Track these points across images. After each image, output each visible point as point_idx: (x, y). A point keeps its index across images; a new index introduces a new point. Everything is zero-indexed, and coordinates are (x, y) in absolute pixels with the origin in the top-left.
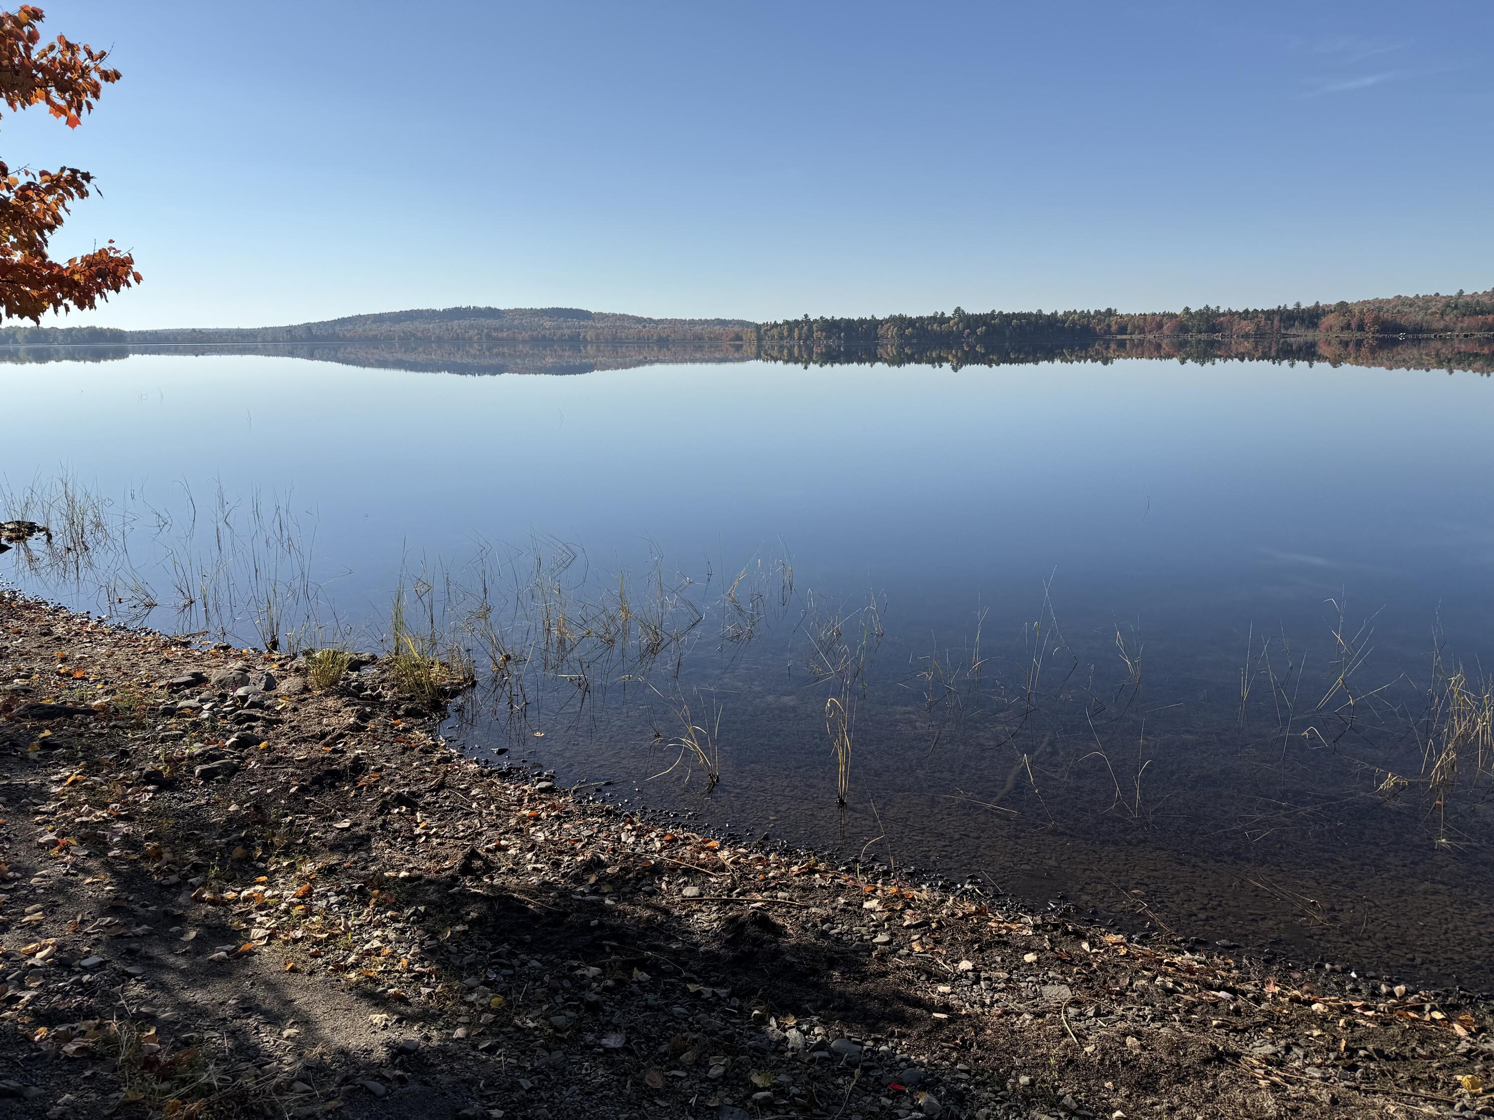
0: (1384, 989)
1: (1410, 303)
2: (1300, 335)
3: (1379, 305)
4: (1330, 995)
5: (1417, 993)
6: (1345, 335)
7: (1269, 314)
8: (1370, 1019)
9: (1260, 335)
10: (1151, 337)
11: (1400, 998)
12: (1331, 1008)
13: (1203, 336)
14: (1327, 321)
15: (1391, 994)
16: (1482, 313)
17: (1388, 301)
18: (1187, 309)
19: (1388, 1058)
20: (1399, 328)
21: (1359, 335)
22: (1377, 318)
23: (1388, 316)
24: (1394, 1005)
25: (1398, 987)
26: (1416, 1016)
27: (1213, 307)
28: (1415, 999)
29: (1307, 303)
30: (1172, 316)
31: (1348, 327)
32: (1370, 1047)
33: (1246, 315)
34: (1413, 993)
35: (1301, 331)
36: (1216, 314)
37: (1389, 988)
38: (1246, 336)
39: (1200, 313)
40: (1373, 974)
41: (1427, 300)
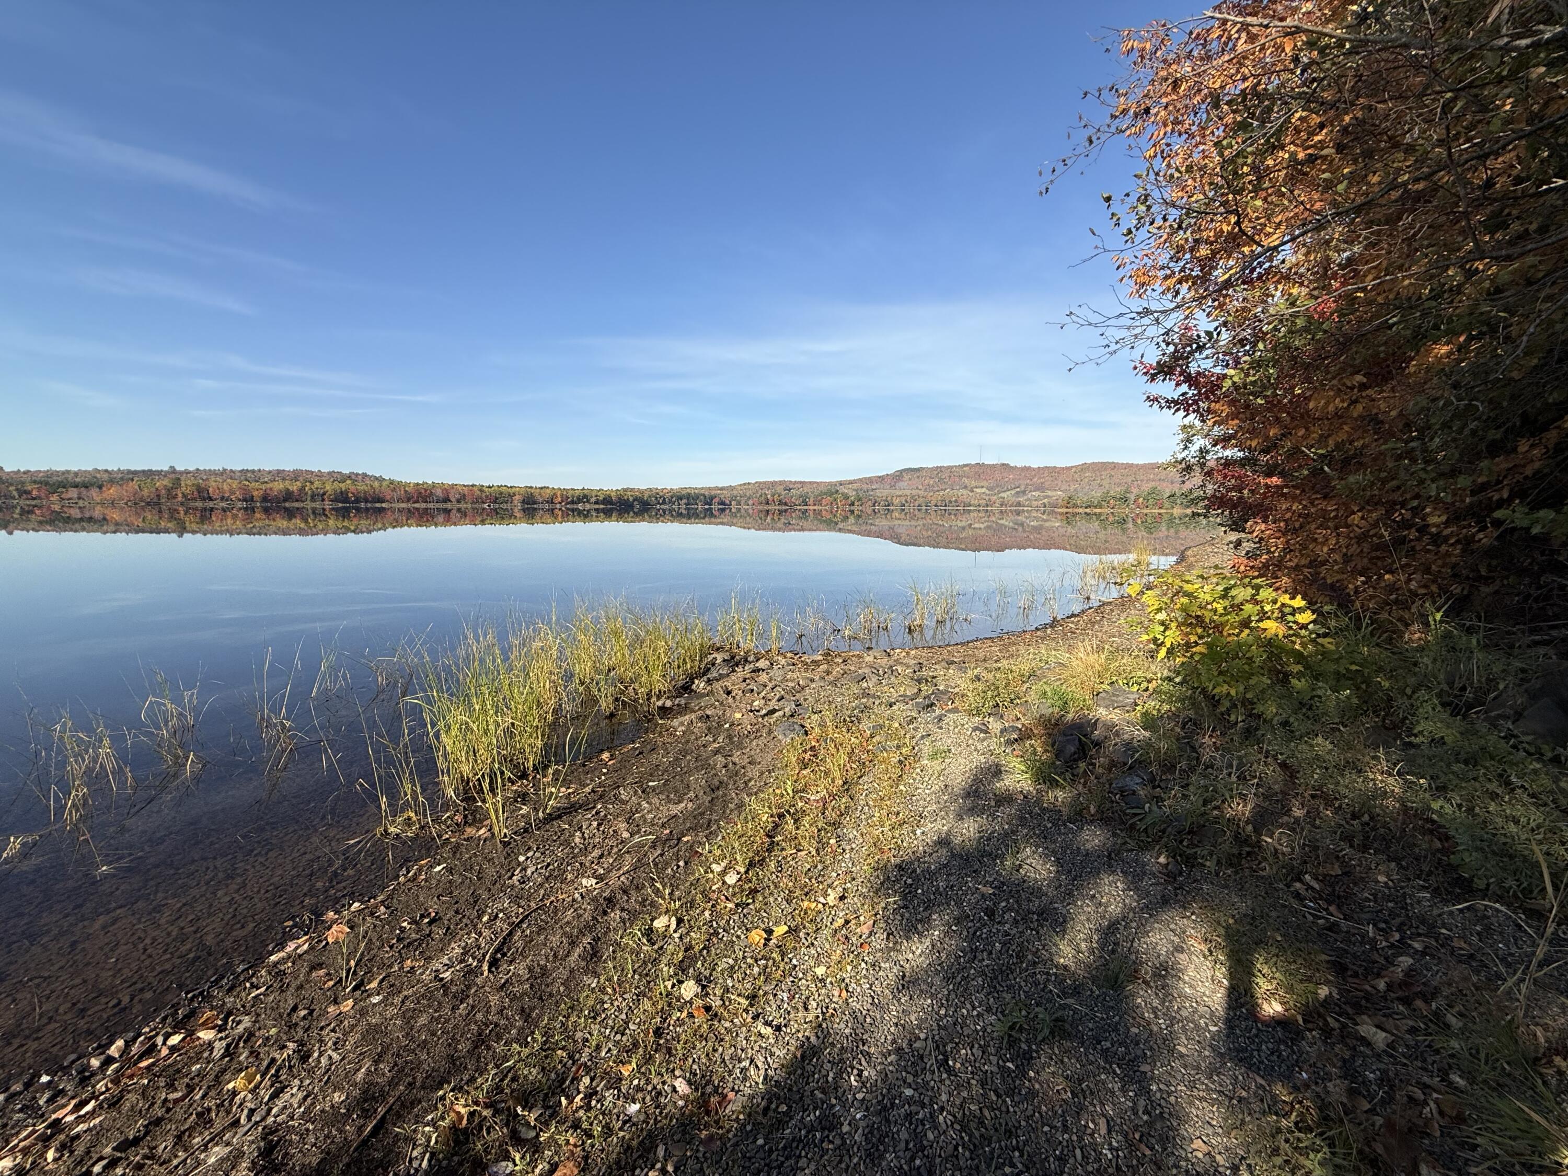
0: (95, 1063)
4: (18, 1133)
5: (139, 1035)
8: (92, 1114)
11: (121, 1056)
12: (25, 1151)
15: (109, 1061)
19: (136, 1142)
24: (117, 1071)
25: (113, 1047)
26: (151, 1060)
28: (141, 1043)
32: (109, 1149)
34: (134, 1039)
37: (103, 1057)
40: (73, 1057)
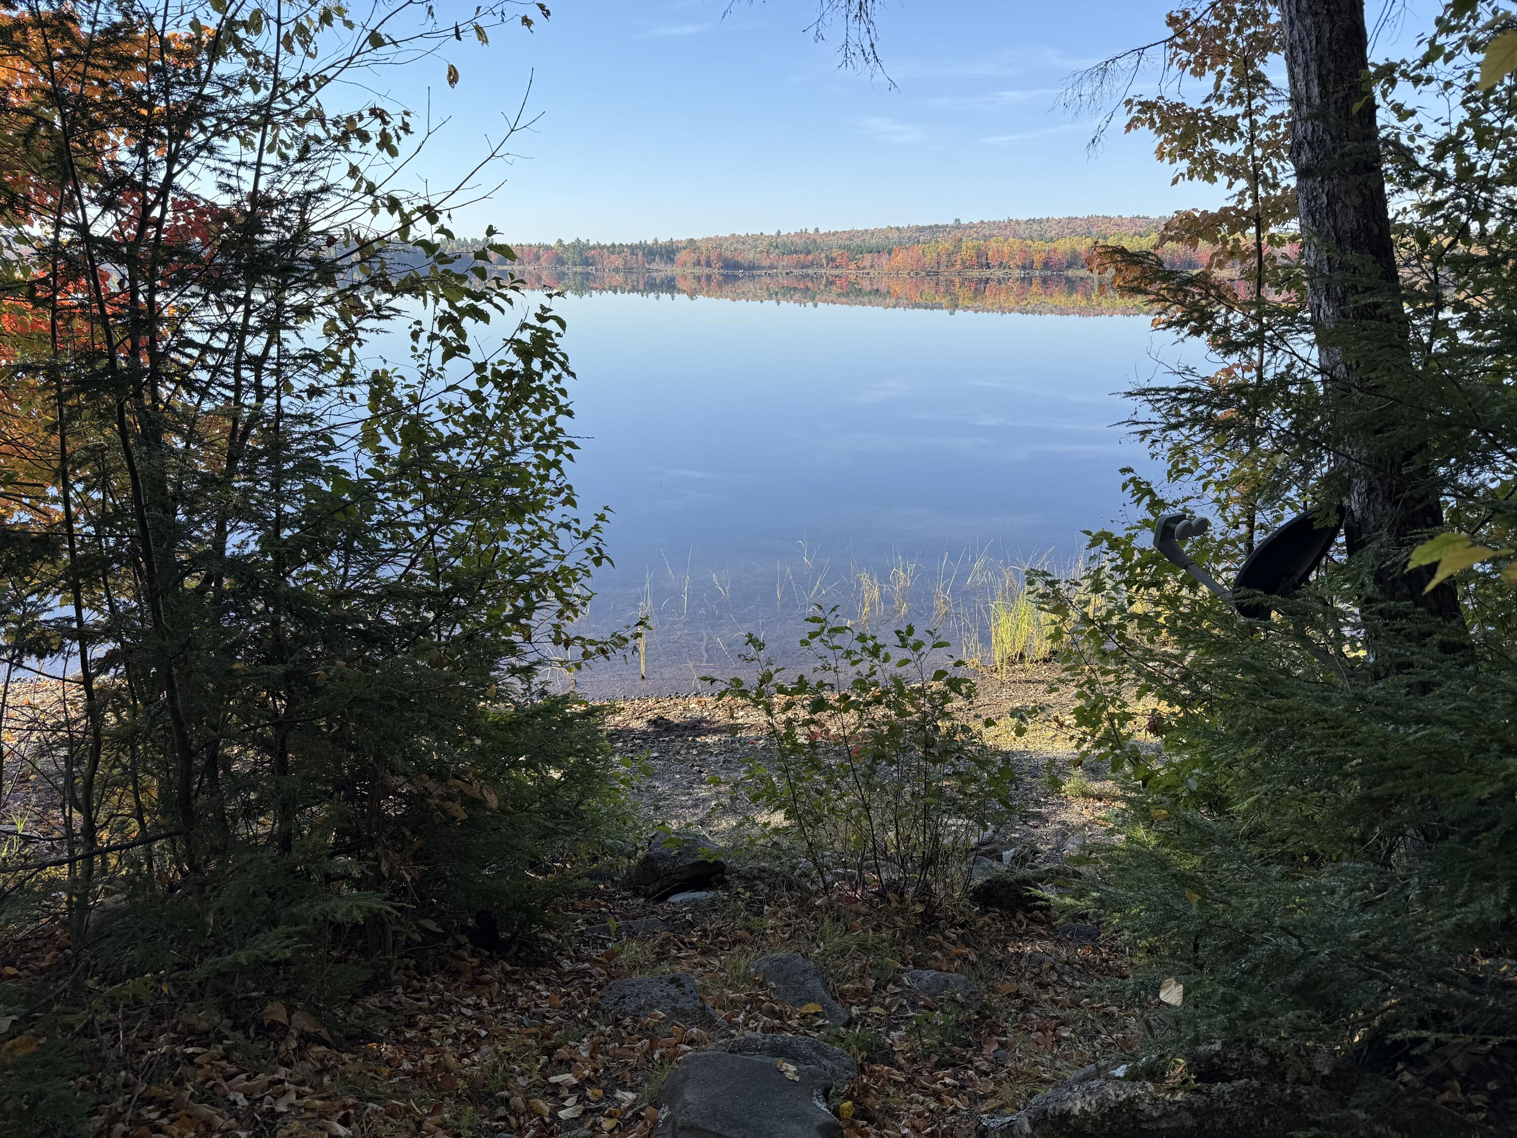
1: (743, 241)
2: (661, 269)
3: (718, 243)
6: (698, 271)
7: (633, 248)
9: (628, 270)
10: (531, 268)
13: (579, 269)
14: (681, 256)
16: (796, 252)
17: (726, 239)
18: (560, 241)
20: (737, 266)
21: (707, 271)
22: (720, 255)
23: (728, 254)
27: (583, 240)
29: (663, 239)
30: (548, 248)
31: (698, 263)
33: (613, 249)
35: (662, 266)
36: (587, 247)
38: (617, 270)
39: (573, 246)
41: (755, 238)
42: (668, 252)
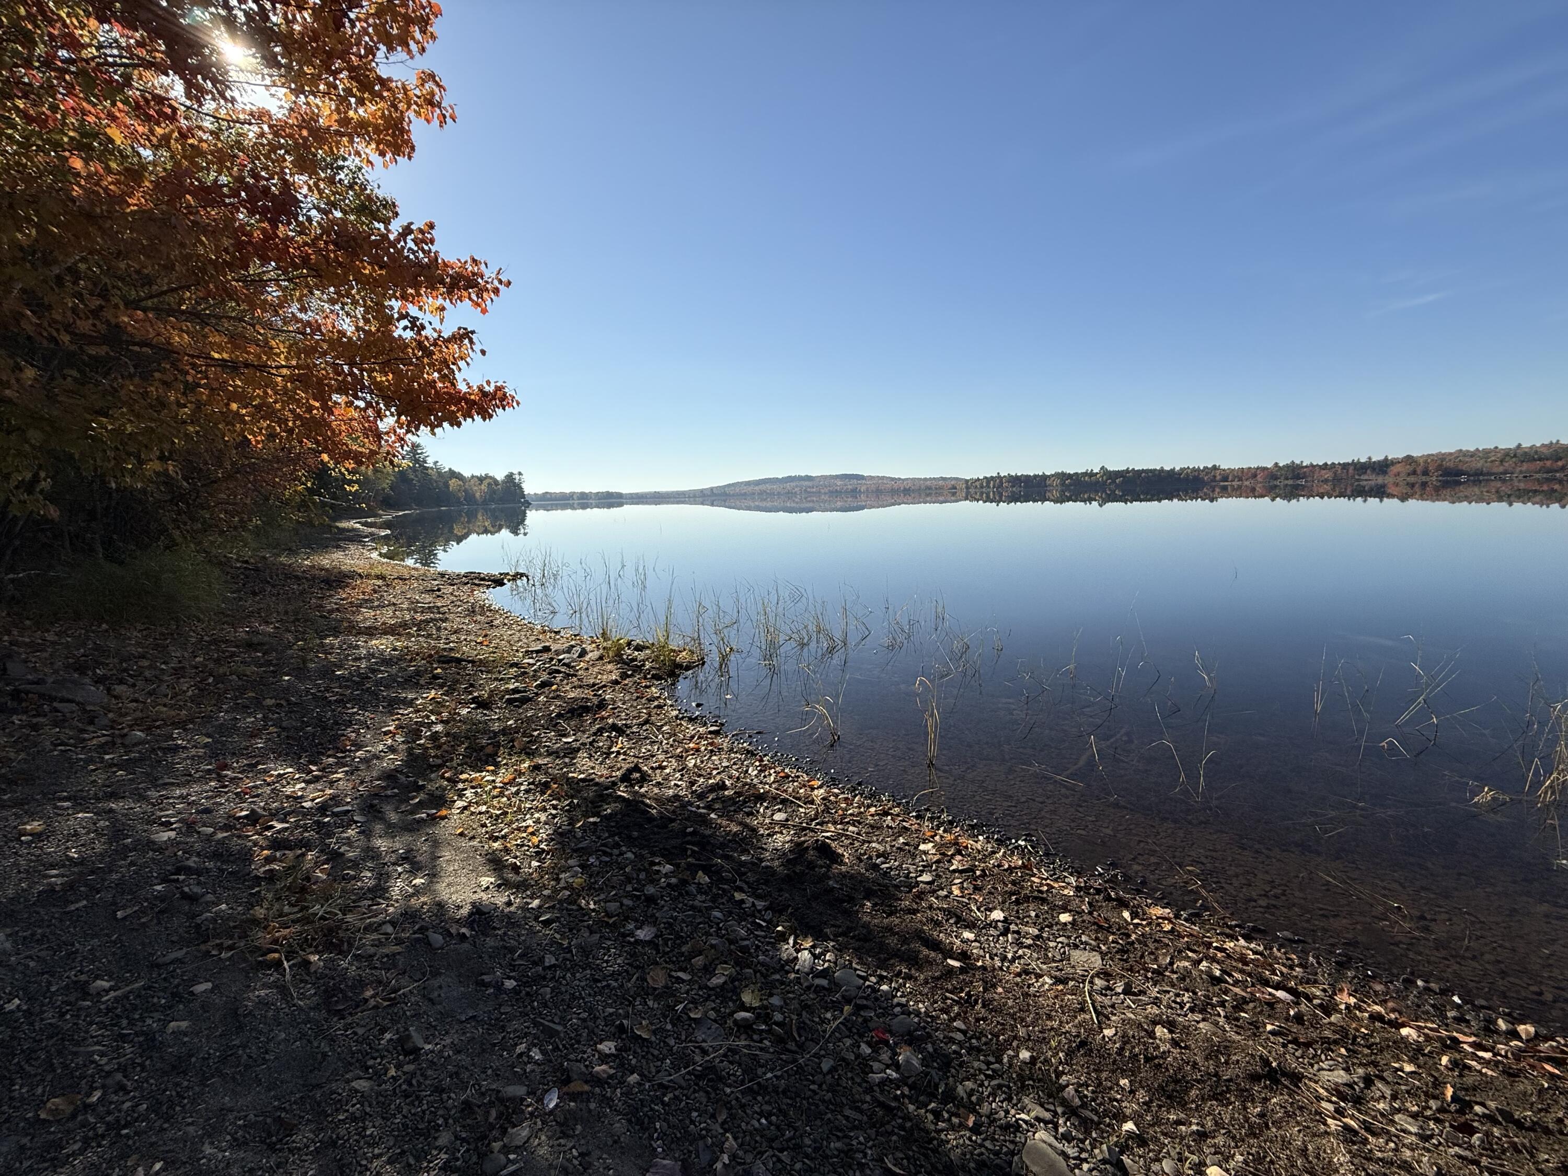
0: (1502, 1025)
1: (1472, 455)
2: (1371, 480)
3: (1442, 457)
4: (1426, 1021)
5: (1553, 1040)
6: (1412, 479)
7: (1345, 466)
8: (1486, 1063)
9: (1336, 480)
10: (1247, 483)
11: (1528, 1041)
12: (1428, 1038)
13: (1290, 482)
14: (1394, 469)
15: (1515, 1035)
16: (1540, 459)
17: (1451, 454)
18: (1276, 464)
19: (1519, 1124)
20: (1460, 473)
21: (1424, 479)
22: (1441, 465)
23: (1451, 465)
24: (1520, 1050)
25: (1522, 1027)
26: (1557, 1072)
27: (1298, 462)
28: (1552, 1046)
29: (1378, 457)
30: (1265, 469)
31: (1414, 473)
32: (1492, 1105)
33: (1325, 467)
34: (1546, 1039)
35: (1373, 477)
36: (1300, 467)
37: (1511, 1026)
38: (1326, 481)
39: (1287, 466)
40: (1483, 1003)
41: (1487, 452)
42: (1383, 466)
